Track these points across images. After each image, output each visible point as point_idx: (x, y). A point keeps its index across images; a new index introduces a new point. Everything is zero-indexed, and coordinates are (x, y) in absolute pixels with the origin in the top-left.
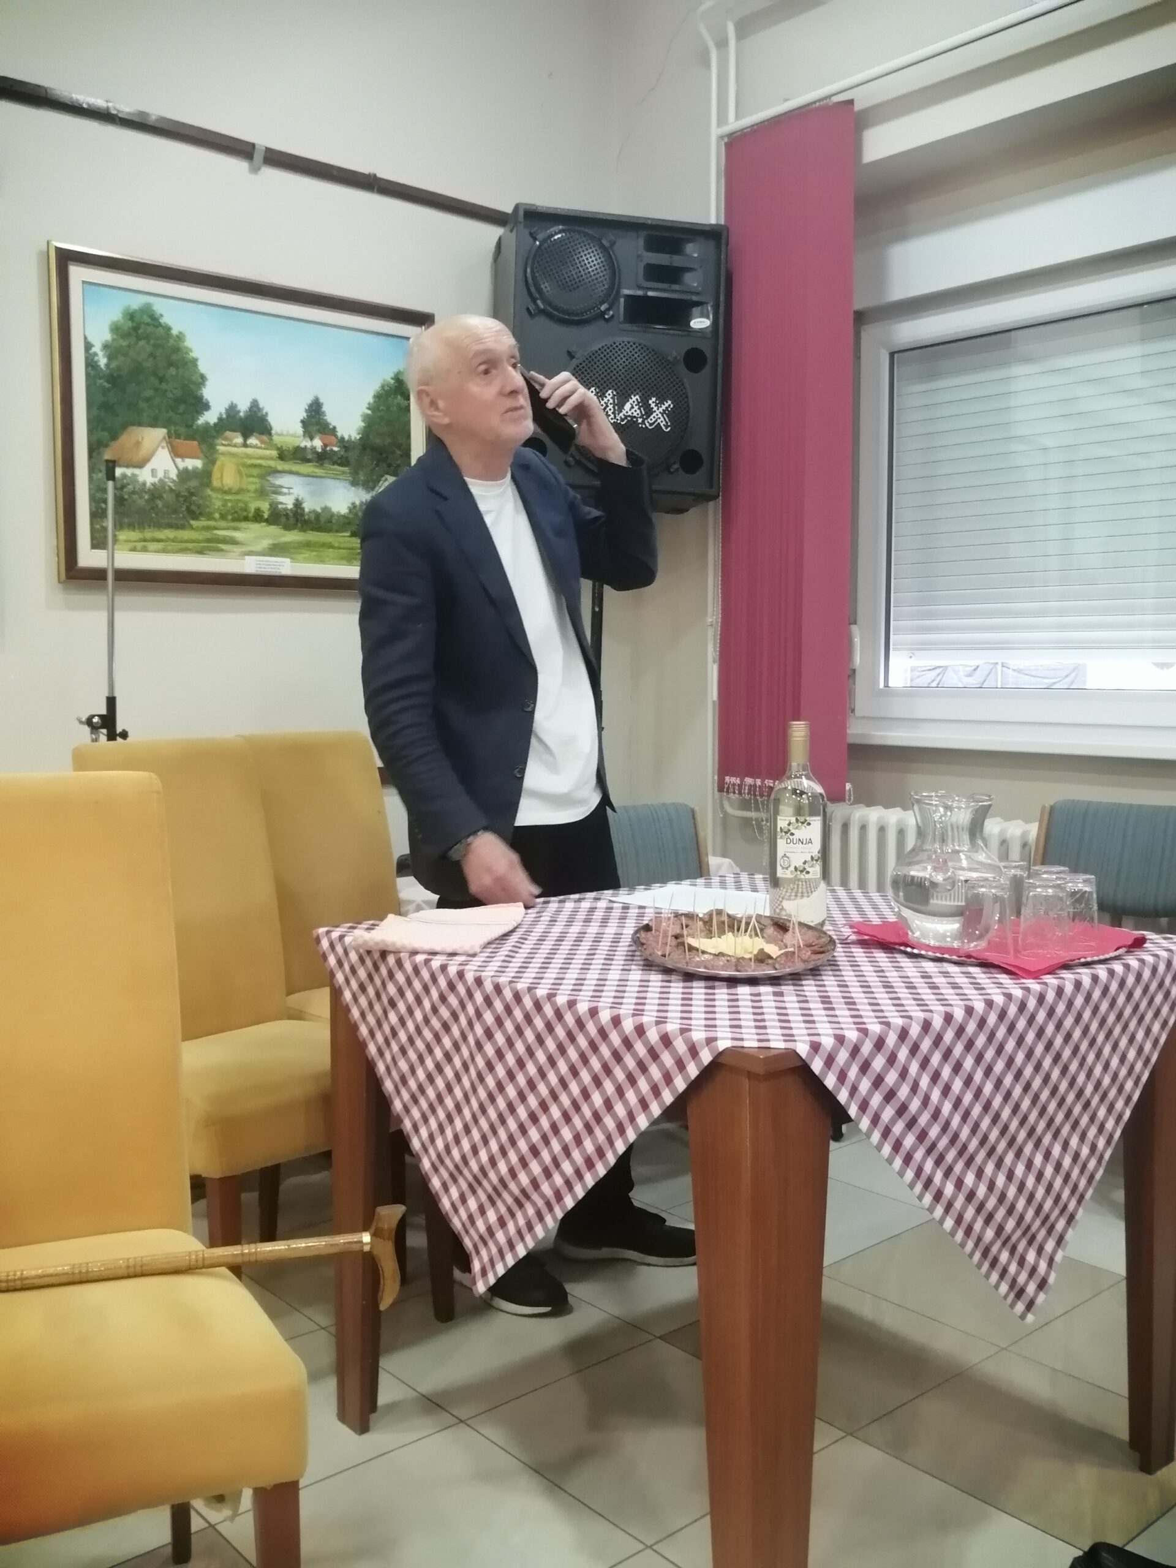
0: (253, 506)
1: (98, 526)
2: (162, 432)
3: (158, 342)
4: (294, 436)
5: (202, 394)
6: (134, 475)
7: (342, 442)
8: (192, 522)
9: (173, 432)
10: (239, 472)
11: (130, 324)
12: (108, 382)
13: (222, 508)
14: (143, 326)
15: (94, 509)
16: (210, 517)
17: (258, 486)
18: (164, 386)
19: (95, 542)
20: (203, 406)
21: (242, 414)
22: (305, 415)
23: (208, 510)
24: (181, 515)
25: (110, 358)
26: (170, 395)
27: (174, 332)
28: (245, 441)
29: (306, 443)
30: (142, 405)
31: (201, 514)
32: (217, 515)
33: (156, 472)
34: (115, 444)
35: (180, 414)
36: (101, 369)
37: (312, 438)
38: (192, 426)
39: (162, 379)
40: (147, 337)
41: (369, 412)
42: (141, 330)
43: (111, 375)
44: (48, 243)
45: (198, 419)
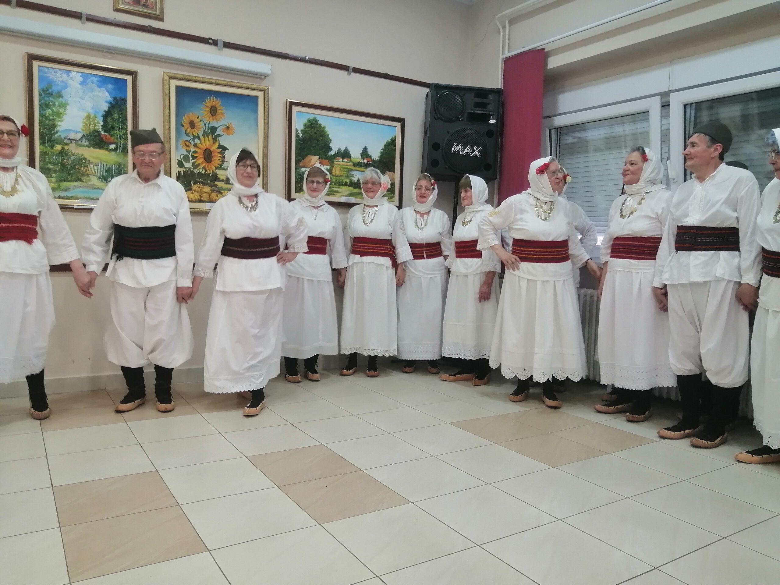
0: (344, 181)
1: (297, 186)
2: (317, 157)
3: (318, 129)
4: (358, 159)
5: (330, 145)
7: (373, 160)
9: (321, 157)
10: (341, 170)
11: (309, 123)
12: (302, 141)
15: (296, 181)
17: (346, 174)
18: (318, 143)
19: (297, 191)
20: (330, 149)
21: (342, 152)
22: (362, 152)
25: (303, 134)
26: (321, 146)
27: (322, 126)
28: (343, 160)
29: (362, 161)
30: (312, 149)
34: (303, 161)
35: (323, 152)
36: (300, 137)
37: (364, 159)
38: (327, 155)
39: (318, 141)
40: (314, 128)
41: (382, 151)
42: (312, 125)
43: (303, 139)
44: (287, 100)
45: (329, 153)
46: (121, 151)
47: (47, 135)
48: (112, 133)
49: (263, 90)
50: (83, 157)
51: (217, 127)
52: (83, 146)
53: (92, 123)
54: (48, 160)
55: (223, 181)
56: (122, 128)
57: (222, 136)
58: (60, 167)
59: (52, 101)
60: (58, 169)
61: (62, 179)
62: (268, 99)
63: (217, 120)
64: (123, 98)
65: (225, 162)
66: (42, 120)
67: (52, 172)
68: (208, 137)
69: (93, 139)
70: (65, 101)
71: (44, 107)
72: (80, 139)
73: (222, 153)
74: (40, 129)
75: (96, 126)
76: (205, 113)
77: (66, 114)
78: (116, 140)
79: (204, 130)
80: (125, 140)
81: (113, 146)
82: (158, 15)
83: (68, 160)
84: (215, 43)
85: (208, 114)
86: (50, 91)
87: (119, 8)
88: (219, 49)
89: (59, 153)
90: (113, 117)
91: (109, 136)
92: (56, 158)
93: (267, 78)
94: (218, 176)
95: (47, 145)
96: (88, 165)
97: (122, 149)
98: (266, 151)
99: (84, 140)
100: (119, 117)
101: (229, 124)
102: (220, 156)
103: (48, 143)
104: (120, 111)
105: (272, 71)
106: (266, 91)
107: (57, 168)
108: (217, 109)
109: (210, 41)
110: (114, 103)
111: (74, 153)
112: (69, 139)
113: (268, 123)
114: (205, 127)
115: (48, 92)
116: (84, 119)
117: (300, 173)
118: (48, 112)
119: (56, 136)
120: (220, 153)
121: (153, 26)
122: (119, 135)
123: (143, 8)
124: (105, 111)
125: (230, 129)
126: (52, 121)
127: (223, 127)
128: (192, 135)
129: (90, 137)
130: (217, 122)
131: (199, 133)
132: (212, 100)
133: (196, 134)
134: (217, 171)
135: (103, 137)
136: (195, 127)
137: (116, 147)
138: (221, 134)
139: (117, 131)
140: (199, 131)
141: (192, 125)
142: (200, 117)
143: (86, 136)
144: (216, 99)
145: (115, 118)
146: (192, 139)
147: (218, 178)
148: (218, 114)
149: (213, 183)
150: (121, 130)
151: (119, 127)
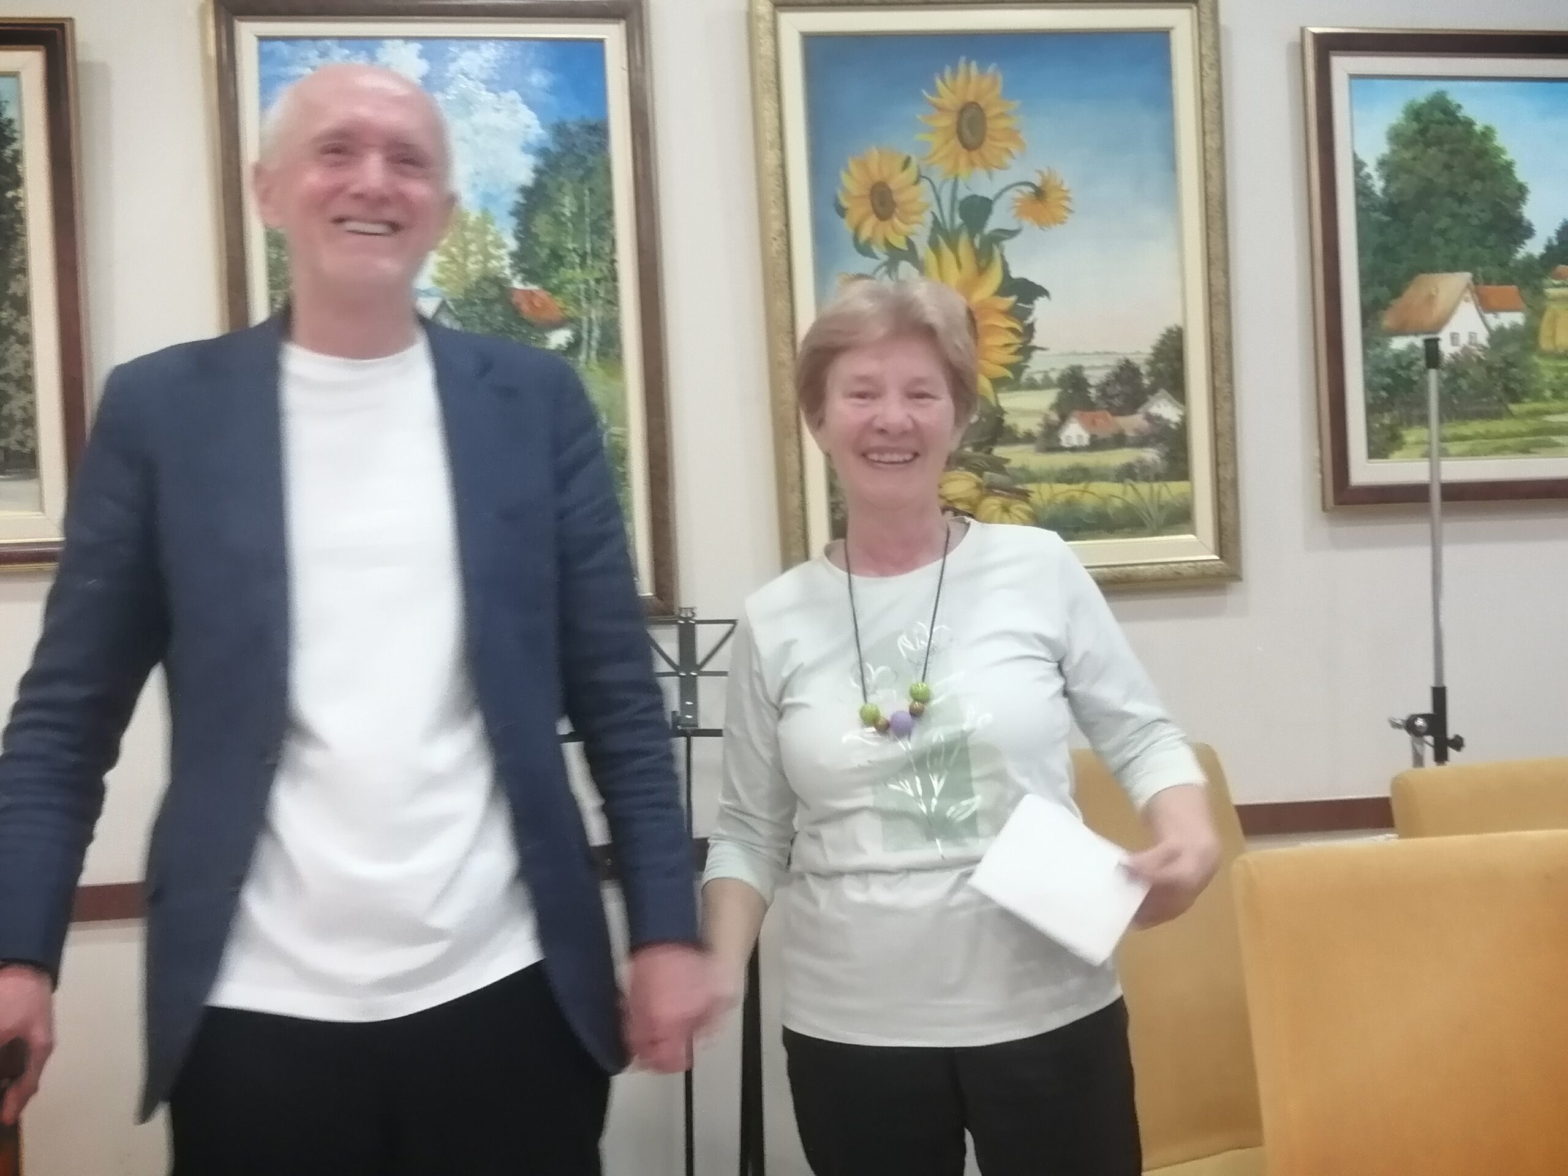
2: (1462, 279)
3: (1457, 145)
5: (1520, 213)
8: (1514, 408)
9: (1480, 275)
11: (1415, 125)
12: (1385, 214)
13: (1556, 381)
14: (1433, 126)
15: (1371, 401)
16: (1538, 397)
18: (1465, 209)
19: (1372, 448)
20: (1522, 231)
23: (1534, 386)
24: (1495, 398)
25: (1389, 179)
26: (1475, 221)
27: (1478, 128)
30: (1437, 241)
31: (1525, 394)
32: (1548, 393)
33: (1457, 338)
34: (1397, 303)
35: (1490, 247)
36: (1377, 196)
38: (1508, 263)
39: (1462, 200)
40: (1439, 142)
42: (1431, 133)
43: (1391, 203)
44: (1303, 30)
45: (1517, 251)
46: (593, 354)
48: (555, 281)
49: (1190, 1)
51: (991, 197)
53: (473, 247)
55: (1029, 438)
56: (596, 255)
57: (1012, 234)
62: (1217, 38)
63: (988, 166)
64: (593, 121)
65: (1036, 355)
66: (278, 259)
68: (954, 248)
69: (481, 317)
73: (1020, 313)
75: (492, 257)
76: (937, 141)
78: (572, 311)
79: (935, 218)
80: (610, 302)
81: (558, 338)
85: (947, 142)
90: (555, 209)
91: (544, 295)
94: (1009, 420)
97: (600, 344)
98: (1218, 283)
100: (581, 208)
101: (1041, 172)
102: (1013, 330)
104: (582, 180)
108: (991, 113)
110: (559, 149)
113: (1221, 151)
114: (938, 200)
117: (1385, 360)
120: (1011, 313)
122: (582, 287)
124: (525, 191)
125: (1052, 197)
127: (1018, 195)
128: (884, 249)
129: (468, 309)
130: (991, 177)
131: (913, 234)
132: (961, 77)
133: (902, 239)
134: (1000, 395)
135: (519, 304)
136: (897, 210)
137: (572, 340)
138: (1012, 226)
139: (574, 268)
140: (915, 227)
141: (882, 204)
142: (914, 161)
143: (452, 307)
144: (982, 69)
145: (563, 214)
146: (880, 267)
147: (1009, 427)
148: (994, 139)
149: (986, 456)
150: (589, 262)
151: (580, 252)
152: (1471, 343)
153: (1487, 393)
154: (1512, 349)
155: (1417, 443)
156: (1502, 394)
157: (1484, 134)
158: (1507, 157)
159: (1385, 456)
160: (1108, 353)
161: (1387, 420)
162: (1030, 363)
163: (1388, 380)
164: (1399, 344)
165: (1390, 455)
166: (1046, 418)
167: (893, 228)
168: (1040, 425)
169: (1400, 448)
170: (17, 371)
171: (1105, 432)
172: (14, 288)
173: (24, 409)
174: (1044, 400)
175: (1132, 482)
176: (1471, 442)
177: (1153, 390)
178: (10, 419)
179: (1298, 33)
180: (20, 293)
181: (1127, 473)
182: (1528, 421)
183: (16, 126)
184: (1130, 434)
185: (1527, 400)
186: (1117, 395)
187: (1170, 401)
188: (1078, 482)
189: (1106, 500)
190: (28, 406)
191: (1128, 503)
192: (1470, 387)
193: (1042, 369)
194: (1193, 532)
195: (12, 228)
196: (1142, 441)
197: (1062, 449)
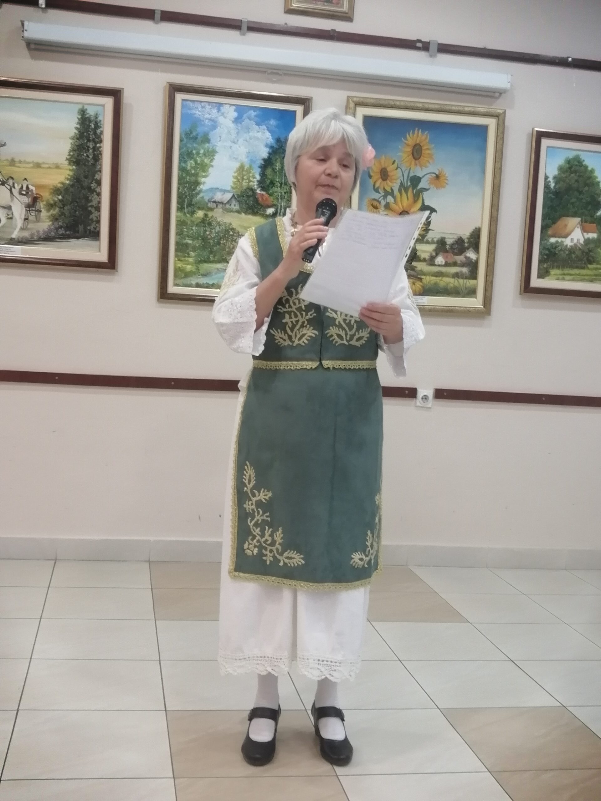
1: (542, 267)
2: (577, 220)
3: (581, 174)
6: (562, 242)
8: (589, 266)
9: (584, 219)
11: (568, 166)
12: (553, 195)
14: (574, 167)
15: (541, 259)
16: (598, 263)
18: (581, 196)
19: (539, 275)
20: (600, 206)
23: (597, 260)
24: (583, 262)
25: (556, 183)
26: (584, 201)
27: (589, 169)
30: (570, 206)
31: (594, 262)
33: (573, 240)
34: (554, 226)
35: (588, 210)
36: (552, 189)
38: (593, 216)
39: (581, 193)
40: (575, 172)
42: (573, 169)
43: (556, 192)
44: (533, 129)
45: (597, 213)
47: (186, 196)
48: (271, 191)
49: (496, 116)
50: (231, 227)
51: (421, 176)
52: (231, 211)
53: (245, 177)
54: (185, 233)
55: (424, 260)
57: (427, 190)
58: (200, 242)
59: (195, 149)
60: (197, 245)
61: (203, 259)
62: (504, 129)
63: (421, 166)
65: (430, 232)
66: (182, 175)
67: (190, 249)
68: (406, 193)
69: (246, 201)
70: (213, 147)
71: (185, 157)
72: (228, 202)
74: (178, 189)
75: (251, 181)
76: (405, 155)
77: (212, 166)
78: (275, 202)
79: (401, 182)
80: (288, 200)
81: (270, 211)
82: (347, 13)
83: (211, 232)
84: (425, 47)
85: (408, 156)
86: (194, 134)
87: (291, 7)
88: (431, 56)
89: (201, 222)
90: (274, 167)
91: (267, 196)
92: (196, 230)
93: (503, 95)
94: (418, 253)
95: (186, 211)
96: (237, 239)
98: (495, 214)
99: (234, 202)
101: (439, 170)
103: (187, 208)
105: (512, 85)
106: (500, 118)
107: (197, 243)
108: (424, 148)
109: (419, 45)
110: (275, 147)
111: (220, 222)
112: (214, 202)
113: (501, 169)
114: (403, 176)
115: (191, 136)
116: (235, 173)
117: (547, 245)
118: (191, 163)
119: (198, 198)
121: (338, 30)
122: (280, 194)
123: (325, 4)
124: (264, 160)
125: (442, 179)
126: (194, 176)
127: (430, 177)
128: (383, 190)
129: (241, 198)
130: (422, 169)
131: (394, 187)
132: (415, 135)
133: (390, 188)
134: (416, 245)
135: (258, 198)
136: (389, 178)
137: (274, 212)
138: (427, 187)
139: (277, 188)
140: (395, 184)
141: (384, 175)
142: (396, 162)
143: (236, 197)
144: (423, 133)
145: (276, 169)
146: (382, 196)
147: (418, 256)
148: (424, 157)
149: (410, 265)
150: (283, 186)
151: (280, 182)
152: (577, 243)
153: (581, 260)
154: (592, 246)
155: (554, 275)
156: (586, 261)
157: (591, 171)
158: (598, 180)
159: (543, 278)
160: (454, 234)
161: (545, 266)
162: (428, 235)
163: (548, 252)
164: (553, 240)
165: (545, 278)
166: (431, 254)
167: (387, 184)
168: (429, 256)
169: (548, 276)
170: (96, 204)
171: (450, 261)
172: (97, 177)
173: (97, 217)
174: (431, 248)
175: (458, 279)
176: (573, 276)
177: (468, 248)
178: (92, 220)
179: (531, 130)
180: (98, 179)
181: (456, 275)
182: (594, 271)
183: (102, 123)
184: (459, 262)
185: (595, 264)
186: (456, 249)
187: (473, 252)
188: (439, 277)
189: (448, 284)
190: (98, 217)
191: (455, 285)
192: (575, 257)
193: (432, 237)
194: (476, 298)
195: (98, 157)
196: (463, 265)
197: (435, 265)
